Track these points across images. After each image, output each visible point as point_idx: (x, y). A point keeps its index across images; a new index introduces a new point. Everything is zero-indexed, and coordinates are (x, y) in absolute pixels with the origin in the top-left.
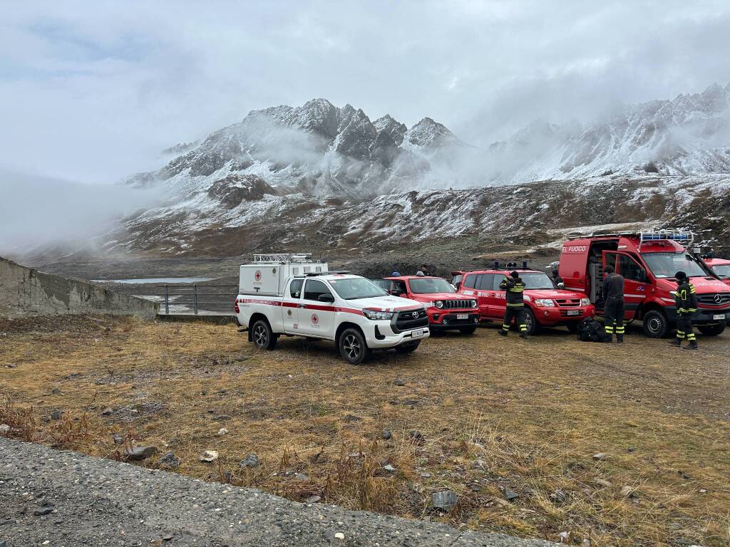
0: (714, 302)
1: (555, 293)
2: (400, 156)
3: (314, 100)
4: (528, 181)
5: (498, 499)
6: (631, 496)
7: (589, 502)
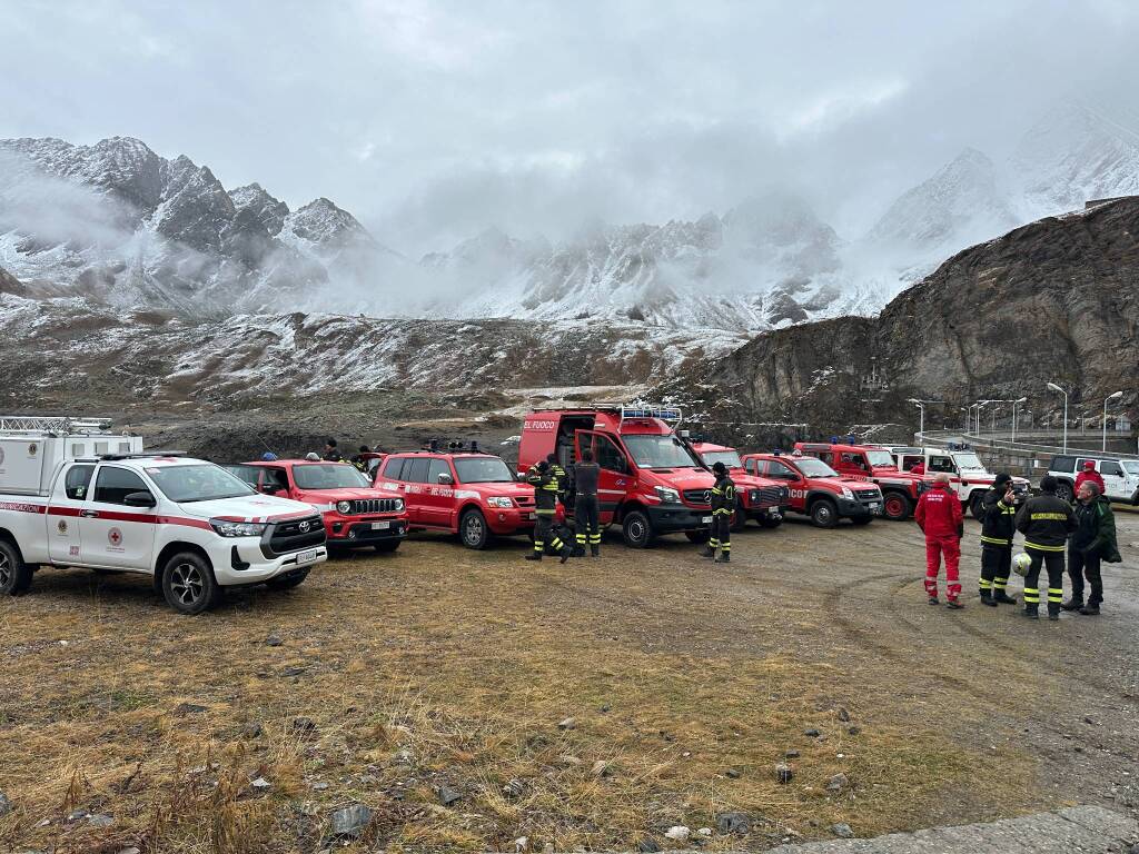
0: (703, 501)
1: (513, 488)
2: (276, 254)
3: (117, 138)
4: (478, 317)
5: (431, 806)
6: (605, 774)
7: (552, 790)
